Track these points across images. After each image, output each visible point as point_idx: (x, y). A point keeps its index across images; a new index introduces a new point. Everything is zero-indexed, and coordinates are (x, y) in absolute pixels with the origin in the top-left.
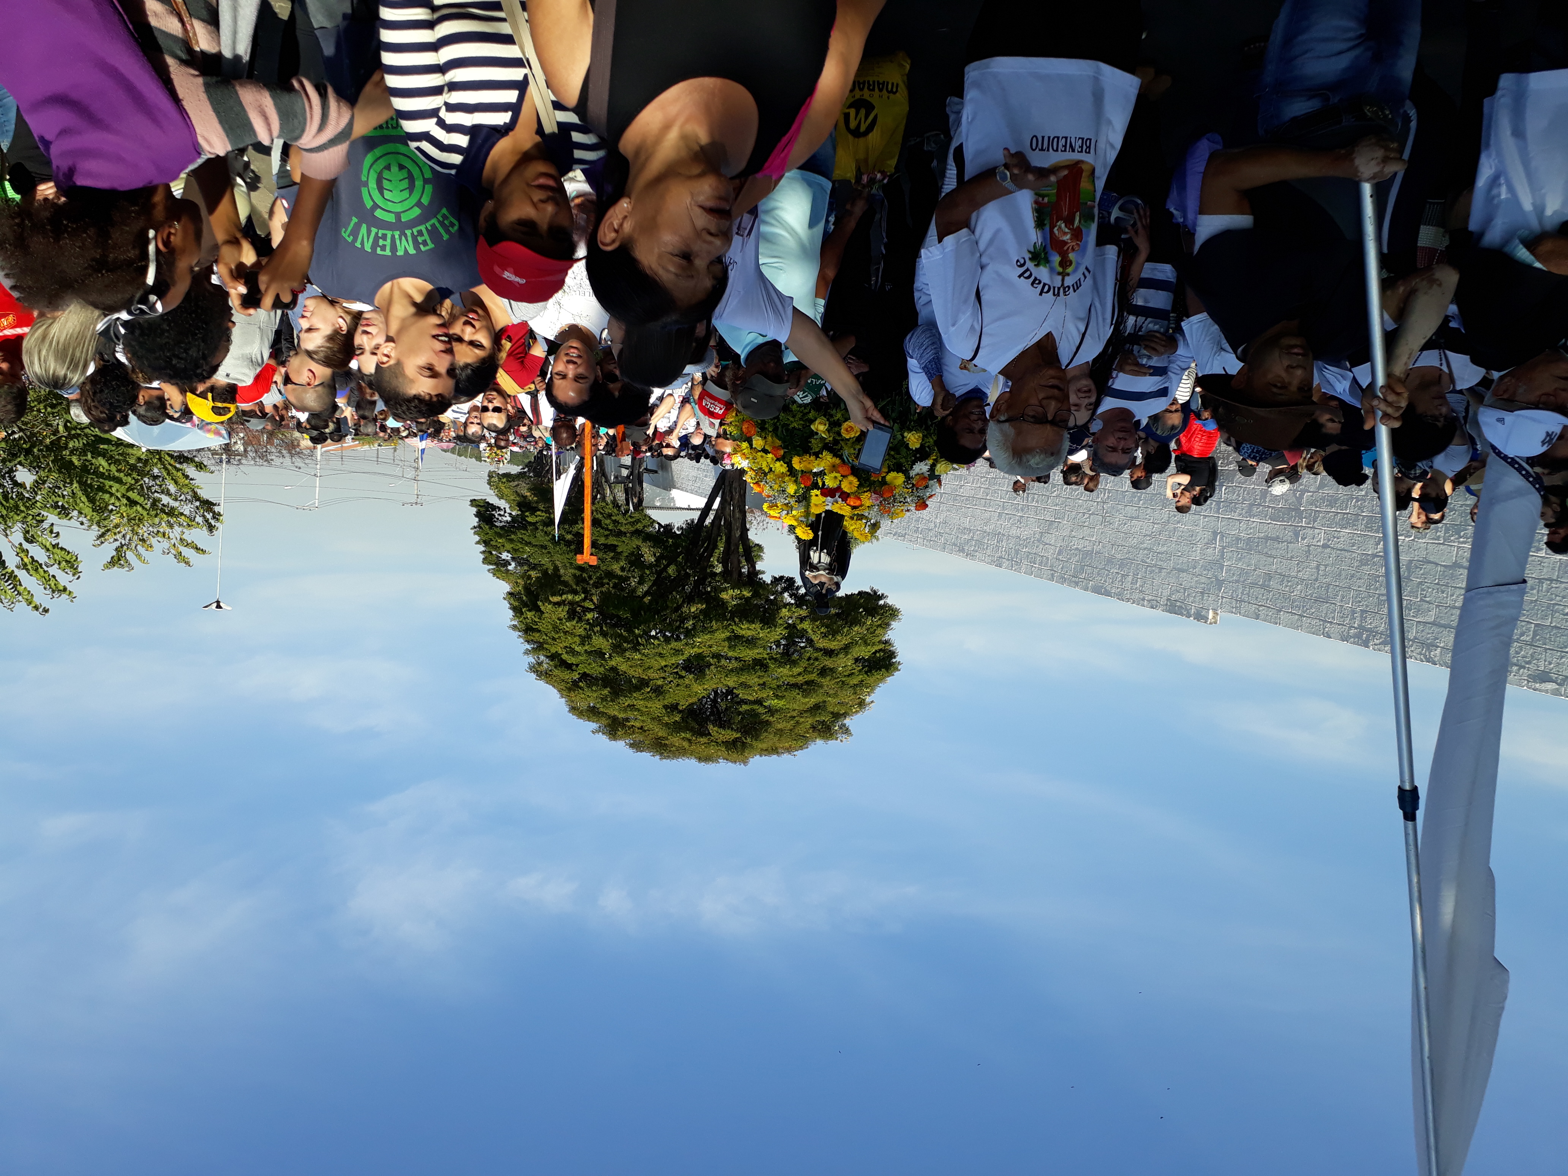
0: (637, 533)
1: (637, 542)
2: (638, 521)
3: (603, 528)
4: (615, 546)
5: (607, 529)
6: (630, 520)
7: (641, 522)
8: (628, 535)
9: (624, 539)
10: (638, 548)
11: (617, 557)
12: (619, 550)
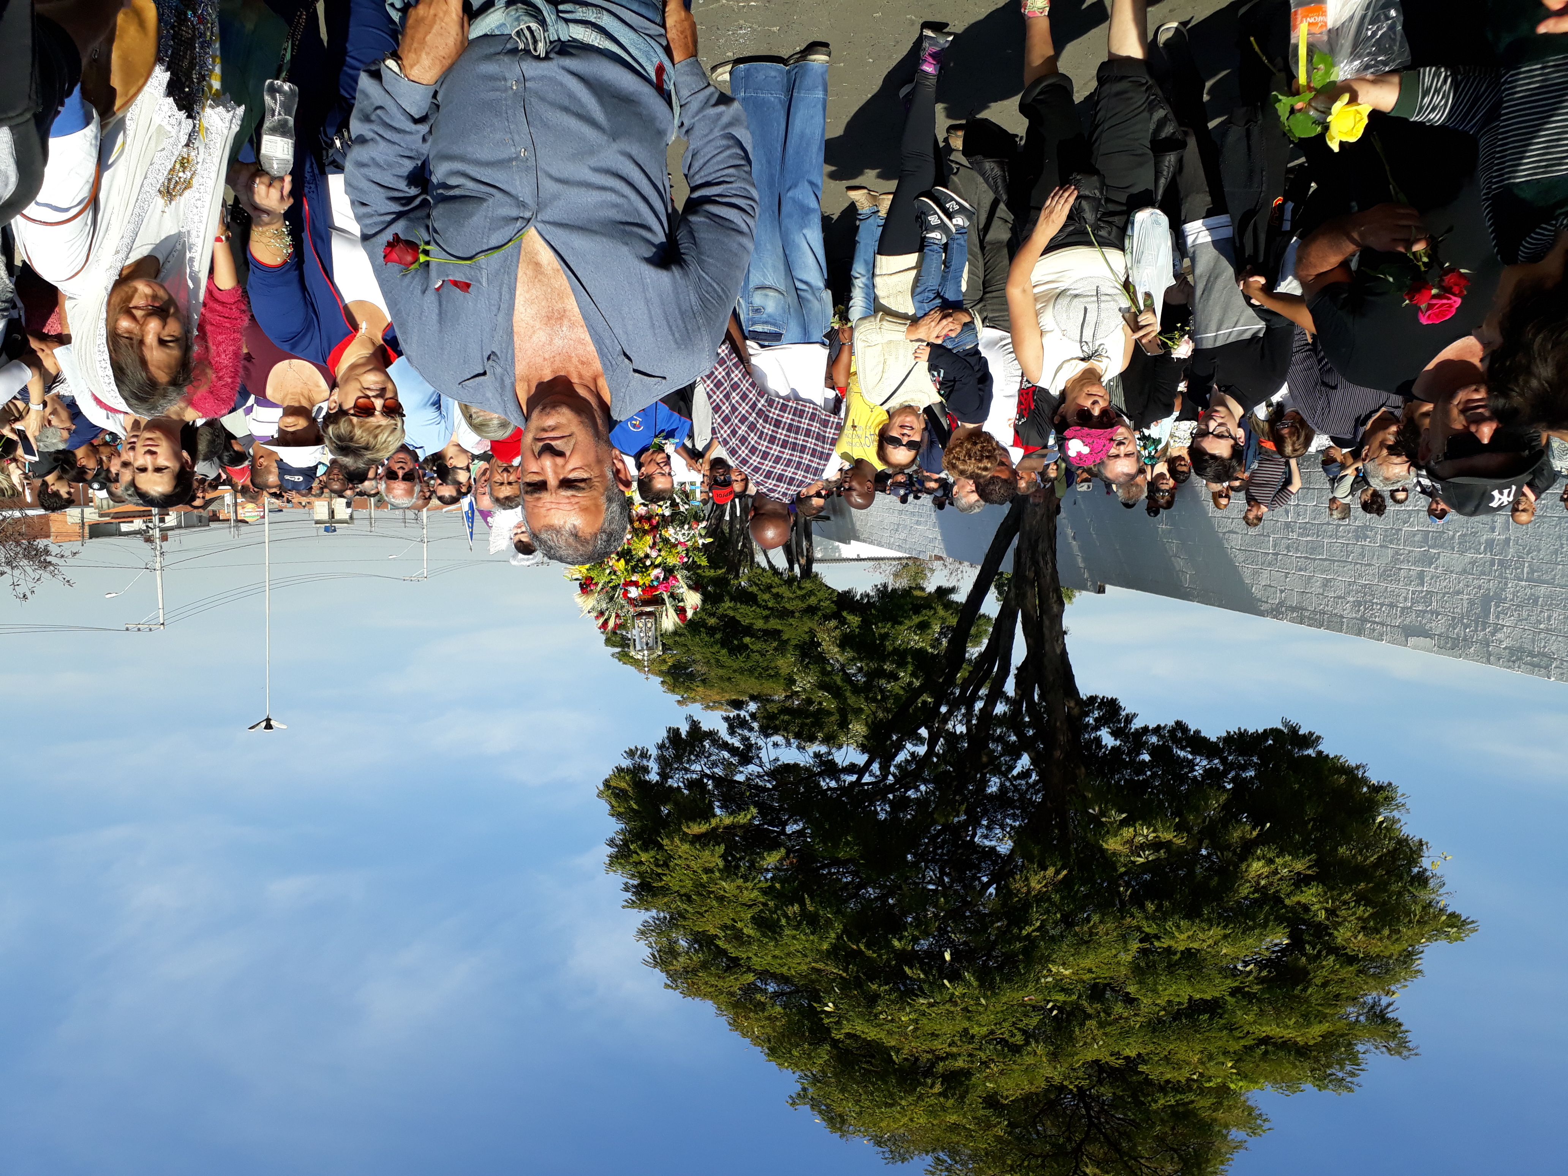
0: (811, 611)
1: (809, 624)
2: (811, 593)
3: (759, 606)
4: (778, 632)
5: (766, 608)
6: (799, 593)
7: (815, 595)
8: (797, 614)
9: (791, 620)
10: (812, 633)
11: (782, 647)
12: (785, 637)
